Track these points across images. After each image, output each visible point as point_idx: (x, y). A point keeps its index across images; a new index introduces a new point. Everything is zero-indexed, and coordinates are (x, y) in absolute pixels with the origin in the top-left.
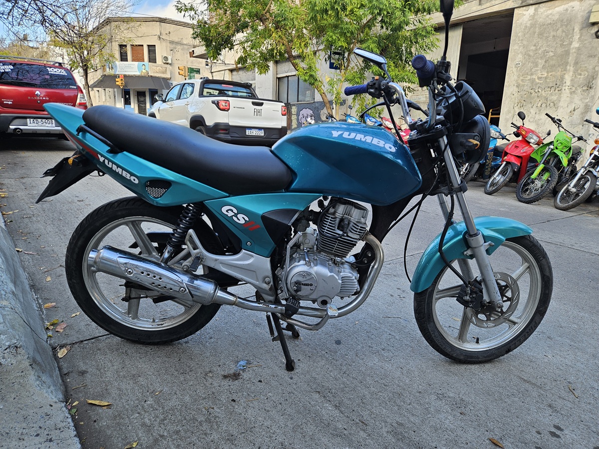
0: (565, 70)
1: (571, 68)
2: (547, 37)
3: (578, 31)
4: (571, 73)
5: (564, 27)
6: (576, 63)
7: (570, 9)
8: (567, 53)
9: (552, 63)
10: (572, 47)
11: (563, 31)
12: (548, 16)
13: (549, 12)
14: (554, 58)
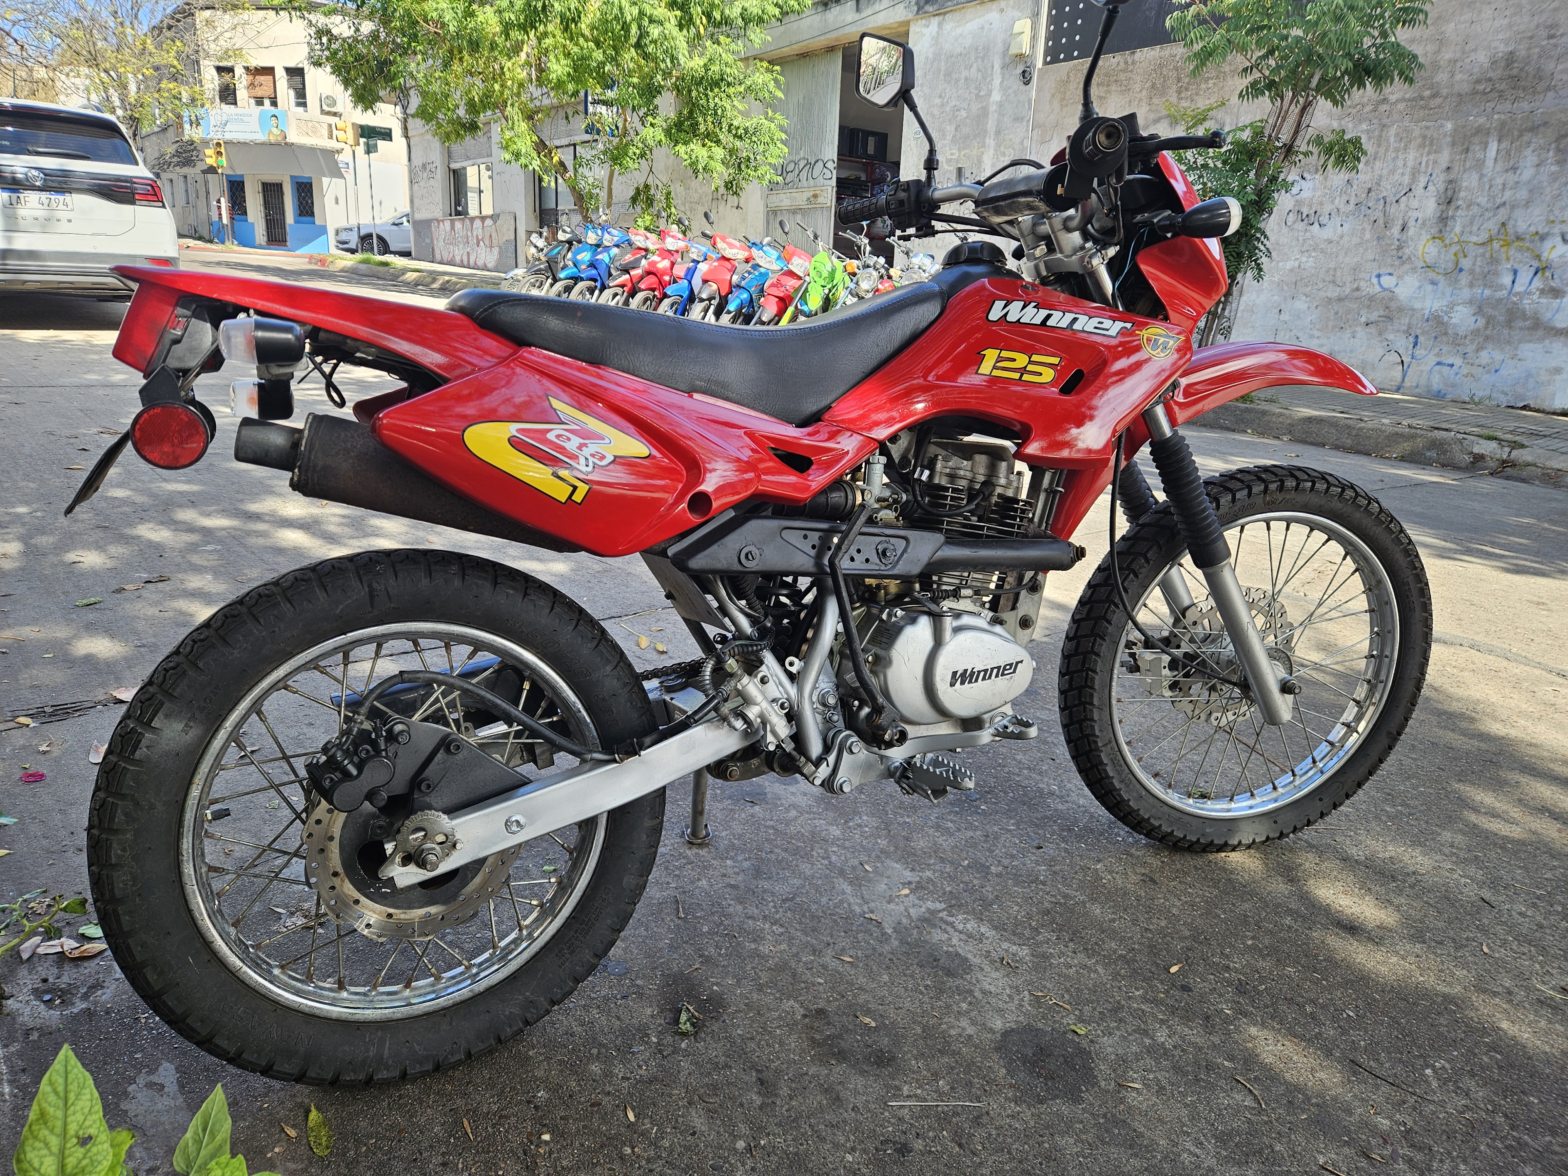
0: (984, 146)
1: (990, 142)
2: (957, 81)
3: (999, 71)
4: (992, 152)
5: (980, 61)
6: (998, 133)
7: (987, 27)
8: (984, 113)
9: (966, 130)
10: (992, 100)
11: (979, 70)
12: (957, 39)
13: (959, 31)
14: (968, 121)
